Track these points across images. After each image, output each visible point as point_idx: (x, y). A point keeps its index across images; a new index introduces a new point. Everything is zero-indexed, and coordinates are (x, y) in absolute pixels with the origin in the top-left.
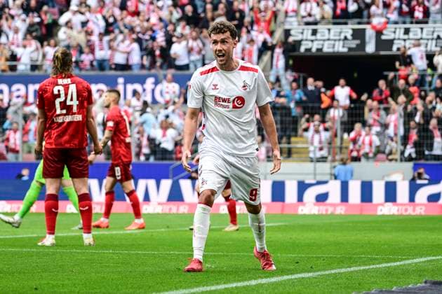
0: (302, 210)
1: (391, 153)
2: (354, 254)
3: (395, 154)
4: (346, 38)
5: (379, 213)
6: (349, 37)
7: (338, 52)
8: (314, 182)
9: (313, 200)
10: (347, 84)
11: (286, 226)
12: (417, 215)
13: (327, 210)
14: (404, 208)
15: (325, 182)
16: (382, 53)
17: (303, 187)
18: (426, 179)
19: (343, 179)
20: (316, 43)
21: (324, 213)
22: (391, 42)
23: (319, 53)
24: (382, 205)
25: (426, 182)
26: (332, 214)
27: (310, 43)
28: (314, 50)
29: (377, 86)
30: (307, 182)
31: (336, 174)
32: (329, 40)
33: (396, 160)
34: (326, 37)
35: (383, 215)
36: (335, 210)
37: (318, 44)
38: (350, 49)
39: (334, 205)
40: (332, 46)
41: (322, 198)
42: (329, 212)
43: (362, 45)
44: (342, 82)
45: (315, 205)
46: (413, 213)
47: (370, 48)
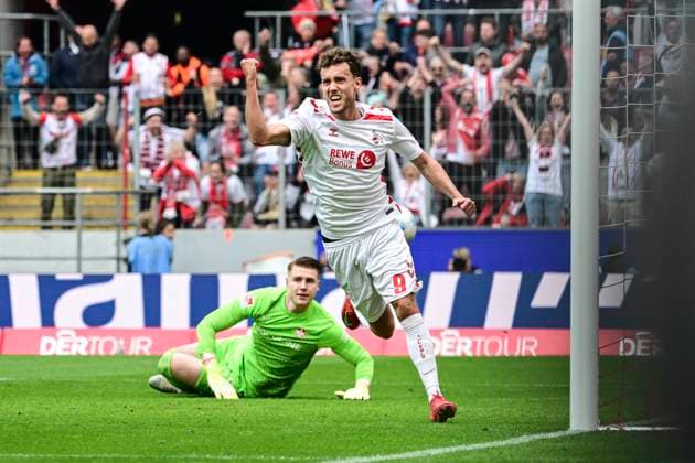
0: (49, 346)
1: (266, 208)
2: (174, 453)
8: (79, 277)
9: (81, 325)
11: (9, 384)
13: (108, 346)
15: (107, 278)
17: (51, 290)
21: (102, 352)
26: (122, 356)
29: (232, 47)
30: (59, 277)
31: (131, 258)
33: (276, 221)
36: (128, 345)
39: (127, 334)
41: (98, 315)
44: (151, 42)
45: (79, 332)
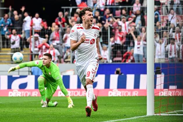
0: (11, 94)
1: (67, 58)
3: (69, 58)
8: (18, 76)
9: (18, 88)
10: (40, 17)
12: (82, 96)
13: (26, 94)
14: (75, 92)
15: (26, 76)
17: (11, 80)
19: (36, 74)
21: (25, 96)
26: (30, 96)
29: (58, 16)
30: (14, 76)
31: (32, 71)
36: (31, 94)
39: (31, 91)
41: (23, 86)
42: (28, 95)
44: (37, 15)
45: (19, 91)
46: (80, 95)
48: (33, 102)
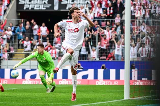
0: (24, 82)
2: (48, 103)
4: (45, 3)
5: (60, 84)
6: (47, 3)
7: (41, 10)
8: (30, 69)
9: (30, 78)
11: (17, 89)
13: (36, 82)
15: (35, 70)
16: (61, 10)
17: (24, 72)
18: (82, 68)
20: (31, 5)
21: (34, 84)
22: (66, 5)
23: (32, 10)
24: (61, 80)
25: (81, 69)
26: (38, 84)
27: (28, 5)
28: (30, 9)
30: (26, 69)
32: (37, 4)
34: (36, 3)
35: (62, 85)
37: (32, 6)
38: (47, 8)
40: (38, 7)
41: (33, 77)
42: (37, 84)
43: (53, 7)
44: (43, 24)
45: (30, 80)
47: (56, 8)
48: (40, 88)
